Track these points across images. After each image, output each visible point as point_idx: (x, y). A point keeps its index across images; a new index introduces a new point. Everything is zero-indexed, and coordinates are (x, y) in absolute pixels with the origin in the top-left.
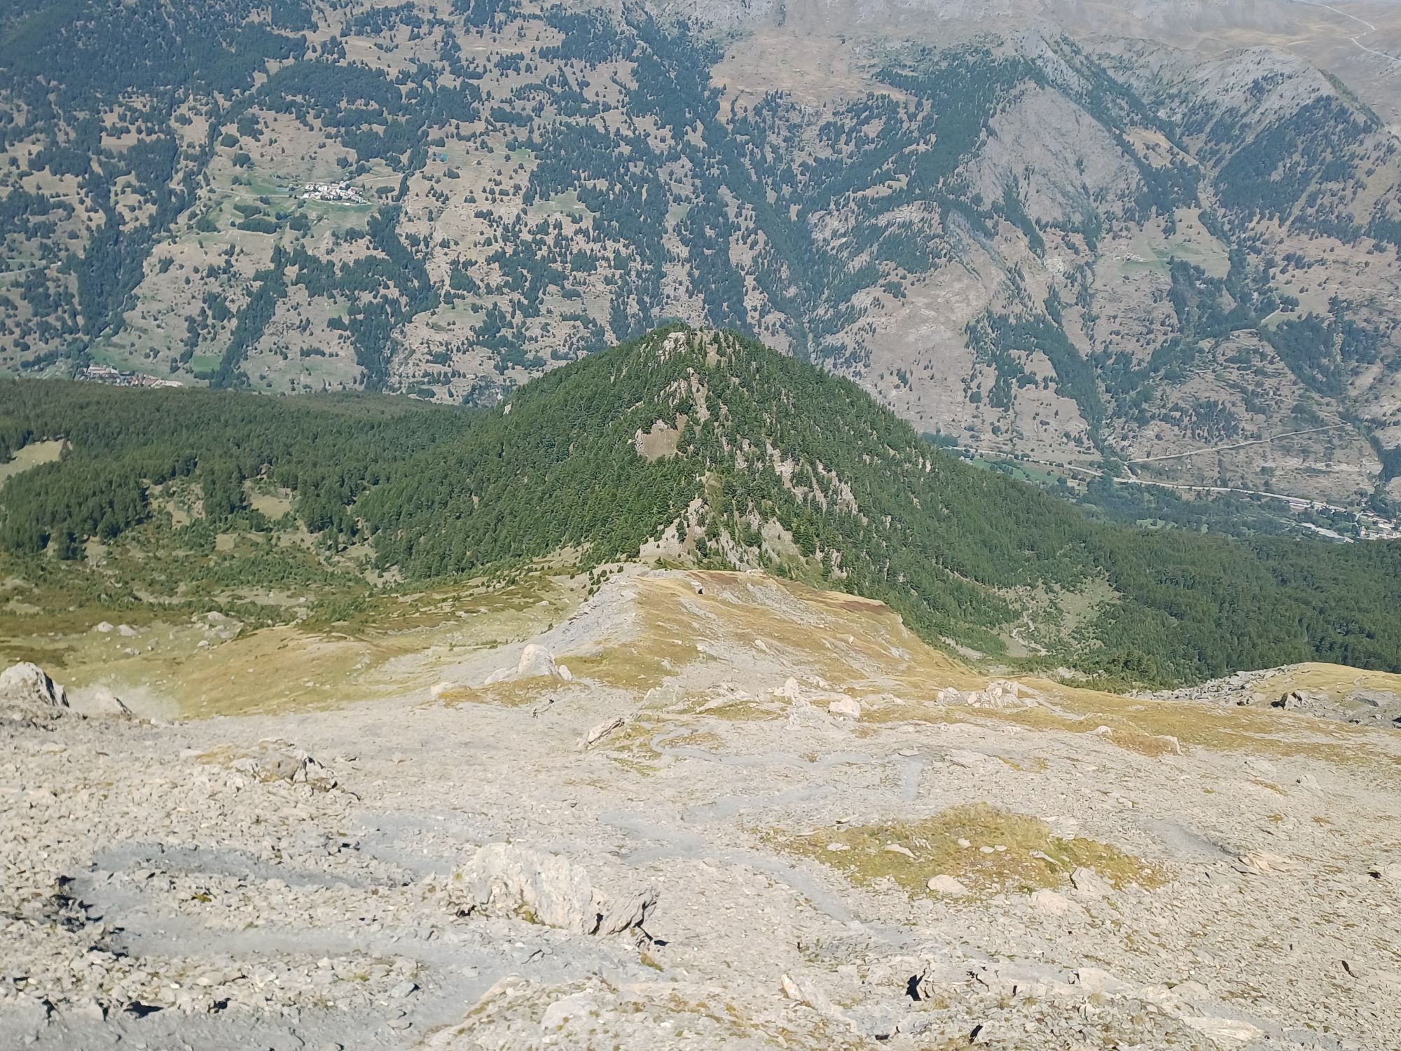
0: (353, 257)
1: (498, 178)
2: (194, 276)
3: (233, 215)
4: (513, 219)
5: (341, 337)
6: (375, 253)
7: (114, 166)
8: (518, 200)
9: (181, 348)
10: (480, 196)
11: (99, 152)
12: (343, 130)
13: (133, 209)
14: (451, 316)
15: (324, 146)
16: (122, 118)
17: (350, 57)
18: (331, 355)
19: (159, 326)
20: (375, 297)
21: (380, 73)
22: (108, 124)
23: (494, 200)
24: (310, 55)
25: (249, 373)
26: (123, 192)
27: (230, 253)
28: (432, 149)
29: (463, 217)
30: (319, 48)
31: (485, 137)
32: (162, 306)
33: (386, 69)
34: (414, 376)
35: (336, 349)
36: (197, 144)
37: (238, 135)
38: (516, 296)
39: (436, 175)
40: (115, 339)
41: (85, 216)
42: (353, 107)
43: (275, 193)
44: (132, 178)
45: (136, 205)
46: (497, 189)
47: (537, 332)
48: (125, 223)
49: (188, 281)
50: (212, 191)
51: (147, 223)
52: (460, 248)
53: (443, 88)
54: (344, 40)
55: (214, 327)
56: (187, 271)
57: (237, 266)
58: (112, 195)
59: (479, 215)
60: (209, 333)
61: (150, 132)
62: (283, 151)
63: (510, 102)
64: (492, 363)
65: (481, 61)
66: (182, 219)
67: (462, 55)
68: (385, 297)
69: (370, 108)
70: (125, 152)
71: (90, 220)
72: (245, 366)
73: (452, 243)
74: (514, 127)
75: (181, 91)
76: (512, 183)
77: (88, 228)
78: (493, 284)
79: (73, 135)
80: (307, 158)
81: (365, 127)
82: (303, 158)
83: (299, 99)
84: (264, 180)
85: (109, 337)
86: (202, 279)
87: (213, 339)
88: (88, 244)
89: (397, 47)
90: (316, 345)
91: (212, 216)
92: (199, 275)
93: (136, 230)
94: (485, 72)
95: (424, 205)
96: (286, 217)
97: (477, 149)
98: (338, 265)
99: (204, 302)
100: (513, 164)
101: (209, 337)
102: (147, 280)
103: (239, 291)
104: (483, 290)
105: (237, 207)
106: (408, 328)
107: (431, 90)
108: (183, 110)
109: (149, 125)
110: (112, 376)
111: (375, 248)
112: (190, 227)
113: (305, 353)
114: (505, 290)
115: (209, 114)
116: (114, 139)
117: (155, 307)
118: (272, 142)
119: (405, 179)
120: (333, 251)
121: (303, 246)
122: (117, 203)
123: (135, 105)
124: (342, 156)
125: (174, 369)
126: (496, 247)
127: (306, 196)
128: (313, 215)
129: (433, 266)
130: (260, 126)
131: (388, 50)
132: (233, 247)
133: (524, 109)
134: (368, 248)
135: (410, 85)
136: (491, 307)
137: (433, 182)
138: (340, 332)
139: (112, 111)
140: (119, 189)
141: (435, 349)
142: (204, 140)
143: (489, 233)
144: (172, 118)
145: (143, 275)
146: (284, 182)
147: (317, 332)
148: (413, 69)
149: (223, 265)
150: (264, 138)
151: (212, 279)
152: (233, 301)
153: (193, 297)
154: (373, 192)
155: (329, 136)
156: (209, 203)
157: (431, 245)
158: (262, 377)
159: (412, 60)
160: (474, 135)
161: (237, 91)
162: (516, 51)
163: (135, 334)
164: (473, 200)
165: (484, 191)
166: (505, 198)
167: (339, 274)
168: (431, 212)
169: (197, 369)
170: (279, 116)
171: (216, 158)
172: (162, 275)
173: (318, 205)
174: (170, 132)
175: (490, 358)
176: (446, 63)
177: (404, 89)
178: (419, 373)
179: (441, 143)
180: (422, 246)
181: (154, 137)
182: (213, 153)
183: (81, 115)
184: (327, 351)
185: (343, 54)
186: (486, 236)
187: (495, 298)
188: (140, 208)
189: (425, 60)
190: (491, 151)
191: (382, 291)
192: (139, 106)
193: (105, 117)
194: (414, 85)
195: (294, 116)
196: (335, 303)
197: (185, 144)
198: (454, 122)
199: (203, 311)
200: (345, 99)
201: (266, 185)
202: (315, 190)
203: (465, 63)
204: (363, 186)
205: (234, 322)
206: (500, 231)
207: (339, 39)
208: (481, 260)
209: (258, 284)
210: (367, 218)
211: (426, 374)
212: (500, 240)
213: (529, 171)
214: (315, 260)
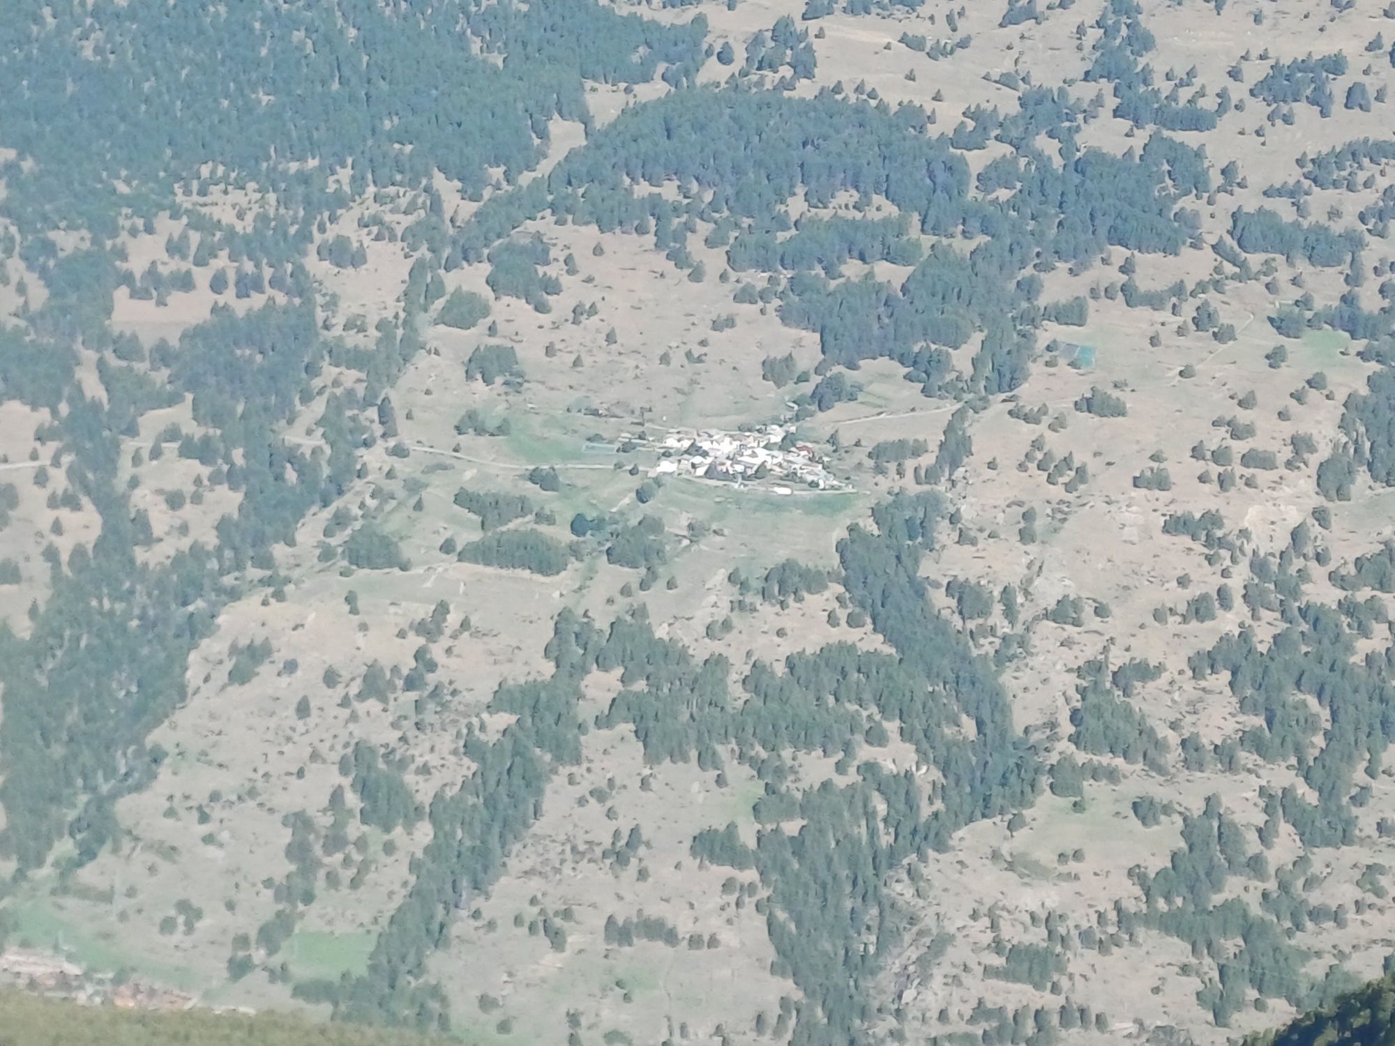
0: (787, 648)
1: (1244, 416)
2: (324, 698)
3: (454, 520)
4: (1283, 542)
5: (728, 886)
6: (851, 635)
7: (142, 381)
8: (1303, 483)
9: (266, 906)
10: (1182, 468)
11: (102, 340)
12: (785, 275)
13: (174, 501)
14: (1072, 832)
15: (730, 322)
16: (175, 248)
17: (825, 75)
18: (695, 941)
19: (209, 839)
20: (840, 768)
21: (914, 117)
22: (137, 265)
23: (1224, 482)
24: (713, 72)
25: (450, 988)
26: (156, 453)
27: (429, 629)
28: (1050, 332)
29: (1131, 533)
30: (740, 55)
31: (1212, 296)
32: (228, 782)
33: (929, 107)
34: (943, 1016)
35: (714, 924)
36: (373, 319)
37: (487, 293)
38: (1281, 776)
39: (1054, 407)
40: (87, 875)
41: (47, 517)
42: (825, 214)
43: (576, 456)
44: (181, 414)
45: (189, 489)
46: (1239, 447)
47: (1343, 892)
48: (149, 540)
49: (303, 709)
50: (399, 452)
51: (211, 540)
52: (1115, 625)
53: (1096, 156)
54: (813, 26)
55: (361, 843)
56: (307, 679)
57: (448, 669)
58: (125, 463)
59: (1176, 525)
60: (347, 862)
61: (247, 286)
62: (611, 338)
63: (1292, 193)
64: (1194, 984)
65: (1212, 79)
66: (310, 531)
67: (1157, 62)
68: (869, 768)
69: (873, 215)
70: (174, 342)
71: (57, 528)
72: (439, 964)
73: (1088, 610)
74: (1303, 266)
75: (345, 174)
76: (1287, 429)
77: (51, 554)
78: (1210, 736)
79: (39, 294)
80: (678, 358)
81: (852, 269)
82: (665, 359)
83: (669, 191)
84: (551, 422)
85: (68, 867)
86: (345, 702)
87: (355, 883)
88: (42, 595)
89: (963, 44)
90: (654, 910)
91: (392, 525)
92: (339, 691)
93: (178, 560)
94: (1222, 109)
95: (1011, 495)
96: (598, 524)
97: (1181, 331)
98: (740, 669)
99: (344, 768)
100: (1291, 375)
101: (347, 874)
102: (195, 703)
103: (446, 742)
104: (1174, 756)
105: (464, 499)
106: (936, 866)
107: (1058, 162)
108: (347, 226)
109: (249, 267)
110: (64, 981)
111: (853, 621)
112: (327, 554)
113: (619, 933)
114: (1246, 757)
115: (412, 237)
116: (148, 306)
117: (205, 781)
118: (578, 313)
119: (959, 415)
120: (727, 625)
121: (639, 612)
122: (134, 483)
123: (217, 213)
124: (779, 353)
125: (239, 968)
126: (1229, 622)
127: (666, 466)
128: (678, 523)
129: (1026, 677)
130: (553, 271)
131: (939, 52)
132: (442, 609)
133: (1334, 214)
134: (832, 620)
135: (998, 150)
136: (1197, 807)
137: (1042, 428)
138: (727, 871)
139: (149, 230)
140: (144, 443)
141: (1012, 934)
142: (393, 308)
143: (1206, 581)
144: (312, 249)
145: (182, 693)
146: (606, 428)
147: (662, 871)
148: (1007, 103)
149: (408, 664)
150: (561, 304)
151: (373, 705)
152: (425, 770)
153: (315, 756)
154: (861, 455)
155: (744, 296)
156: (389, 485)
157: (1025, 615)
158: (486, 1003)
159: (1006, 81)
160: (1178, 290)
161: (497, 173)
162: (1322, 48)
163: (142, 858)
164: (1160, 482)
165: (1197, 453)
166: (1263, 476)
167: (737, 694)
168: (1028, 516)
169: (302, 972)
170: (611, 241)
171: (422, 360)
172: (235, 690)
173: (700, 492)
174: (301, 286)
175: (1185, 969)
176: (1106, 86)
177: (976, 161)
178: (961, 1007)
179: (1072, 314)
180: (996, 617)
181: (257, 301)
182: (411, 346)
183: (68, 241)
184: (685, 928)
185: (805, 68)
186: (1194, 591)
187: (1211, 780)
188: (197, 499)
189: (1045, 77)
190: (1225, 334)
191: (866, 752)
192: (226, 216)
193: (133, 246)
194: (1007, 149)
195: (650, 239)
196: (720, 781)
197: (339, 320)
198: (1119, 253)
199: (336, 797)
200: (800, 190)
201: (555, 434)
202: (694, 450)
203: (1166, 88)
204: (833, 440)
205: (424, 833)
206: (1240, 575)
207: (800, 26)
208: (1176, 663)
209: (505, 719)
210: (839, 533)
211: (981, 1011)
212: (1238, 602)
213: (1341, 396)
214: (671, 653)
